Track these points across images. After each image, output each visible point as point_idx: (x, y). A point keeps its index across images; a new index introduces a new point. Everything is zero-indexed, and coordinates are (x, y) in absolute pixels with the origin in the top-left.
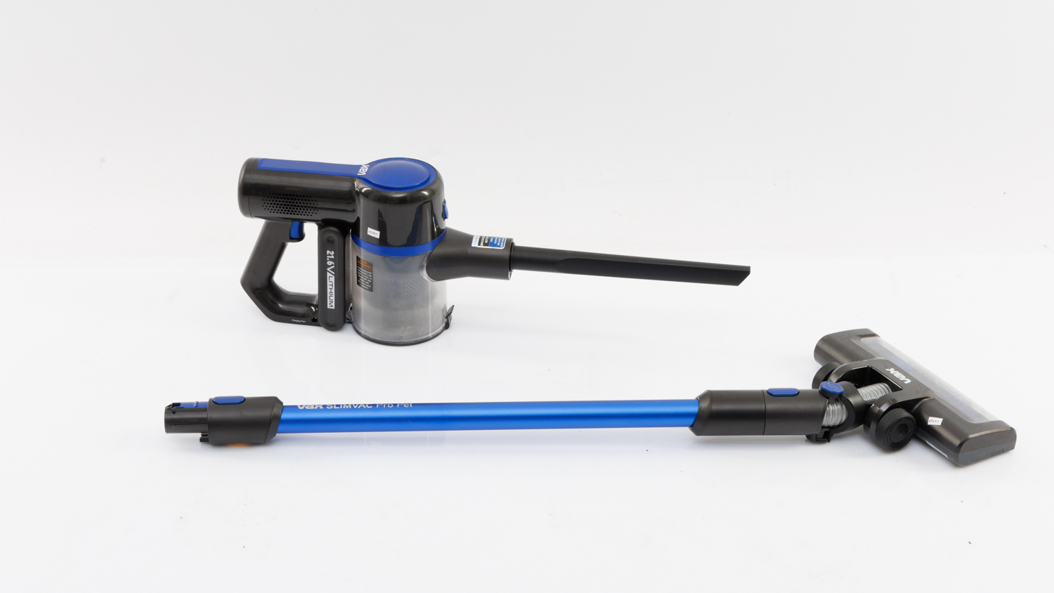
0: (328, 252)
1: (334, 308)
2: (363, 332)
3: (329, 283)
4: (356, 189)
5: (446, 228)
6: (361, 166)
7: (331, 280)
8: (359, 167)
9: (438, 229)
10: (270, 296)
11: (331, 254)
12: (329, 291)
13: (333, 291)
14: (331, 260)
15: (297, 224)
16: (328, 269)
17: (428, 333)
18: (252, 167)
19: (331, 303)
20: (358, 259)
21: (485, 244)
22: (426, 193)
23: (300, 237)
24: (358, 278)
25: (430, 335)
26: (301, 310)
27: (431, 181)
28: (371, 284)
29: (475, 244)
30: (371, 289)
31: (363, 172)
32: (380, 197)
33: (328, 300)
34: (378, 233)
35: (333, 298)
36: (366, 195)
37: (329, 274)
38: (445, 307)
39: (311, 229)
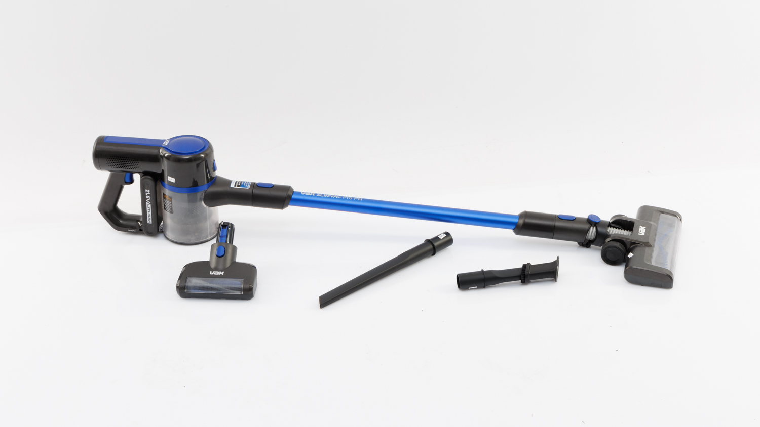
0: (146, 190)
1: (151, 223)
2: (170, 238)
3: (147, 209)
4: (161, 154)
5: (217, 176)
6: (165, 140)
7: (149, 207)
8: (164, 140)
9: (211, 177)
10: (115, 216)
11: (148, 191)
12: (148, 213)
13: (150, 213)
14: (148, 195)
15: (128, 174)
16: (147, 200)
17: (207, 237)
18: (101, 141)
19: (150, 220)
20: (164, 194)
21: (238, 186)
22: (203, 155)
23: (131, 181)
24: (165, 206)
25: (209, 238)
26: (133, 223)
27: (206, 148)
28: (171, 209)
29: (232, 185)
30: (171, 212)
31: (165, 144)
32: (176, 159)
33: (148, 218)
34: (174, 179)
35: (151, 217)
36: (168, 158)
37: (147, 204)
38: (217, 222)
39: (137, 177)
